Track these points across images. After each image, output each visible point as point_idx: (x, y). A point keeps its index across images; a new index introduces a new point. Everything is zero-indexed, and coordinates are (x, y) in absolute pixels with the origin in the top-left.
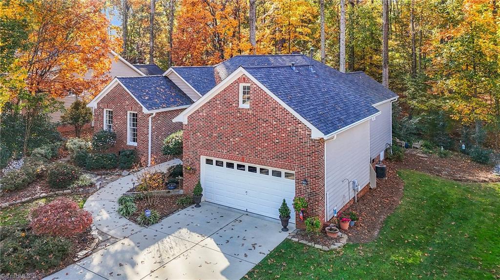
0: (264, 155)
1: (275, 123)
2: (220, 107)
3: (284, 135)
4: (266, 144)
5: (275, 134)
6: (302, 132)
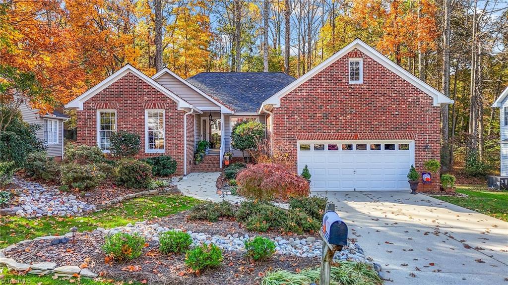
0: (381, 128)
1: (394, 95)
2: (325, 84)
3: (404, 106)
4: (384, 118)
5: (394, 106)
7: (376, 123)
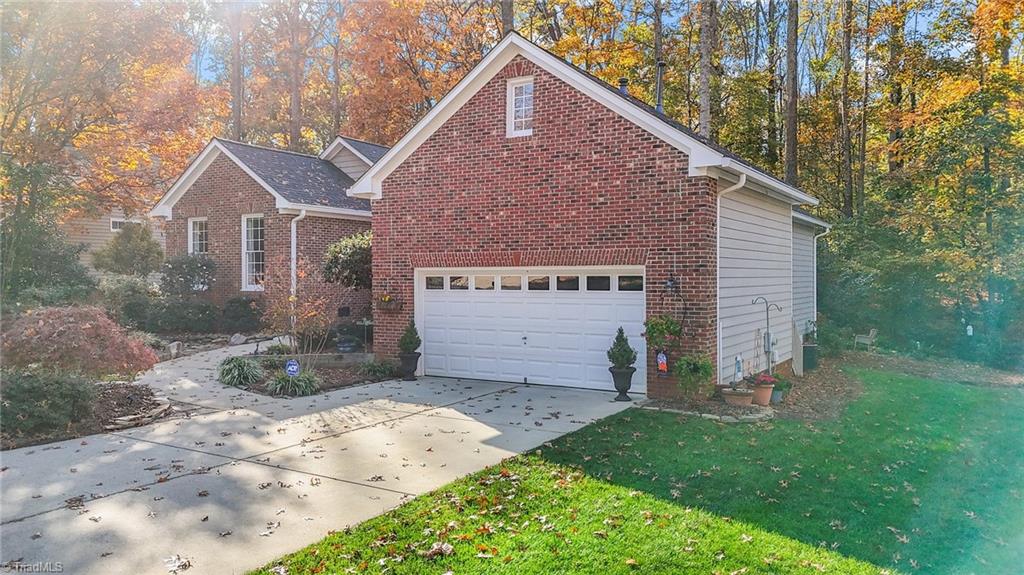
0: (568, 239)
1: (595, 157)
2: (459, 143)
3: (618, 182)
4: (574, 213)
5: (596, 184)
6: (664, 166)
7: (558, 226)
